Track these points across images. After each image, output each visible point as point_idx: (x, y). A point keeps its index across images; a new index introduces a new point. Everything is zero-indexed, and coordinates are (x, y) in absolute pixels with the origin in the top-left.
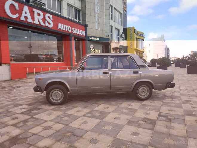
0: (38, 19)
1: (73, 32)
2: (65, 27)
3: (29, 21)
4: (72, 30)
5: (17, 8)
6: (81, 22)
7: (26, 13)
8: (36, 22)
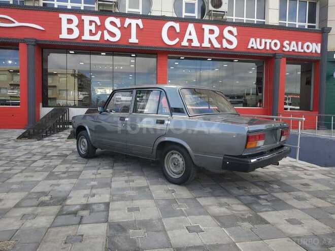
0: (209, 39)
1: (284, 49)
2: (266, 43)
3: (194, 45)
4: (282, 46)
5: (178, 30)
6: (317, 25)
7: (190, 34)
8: (206, 44)
